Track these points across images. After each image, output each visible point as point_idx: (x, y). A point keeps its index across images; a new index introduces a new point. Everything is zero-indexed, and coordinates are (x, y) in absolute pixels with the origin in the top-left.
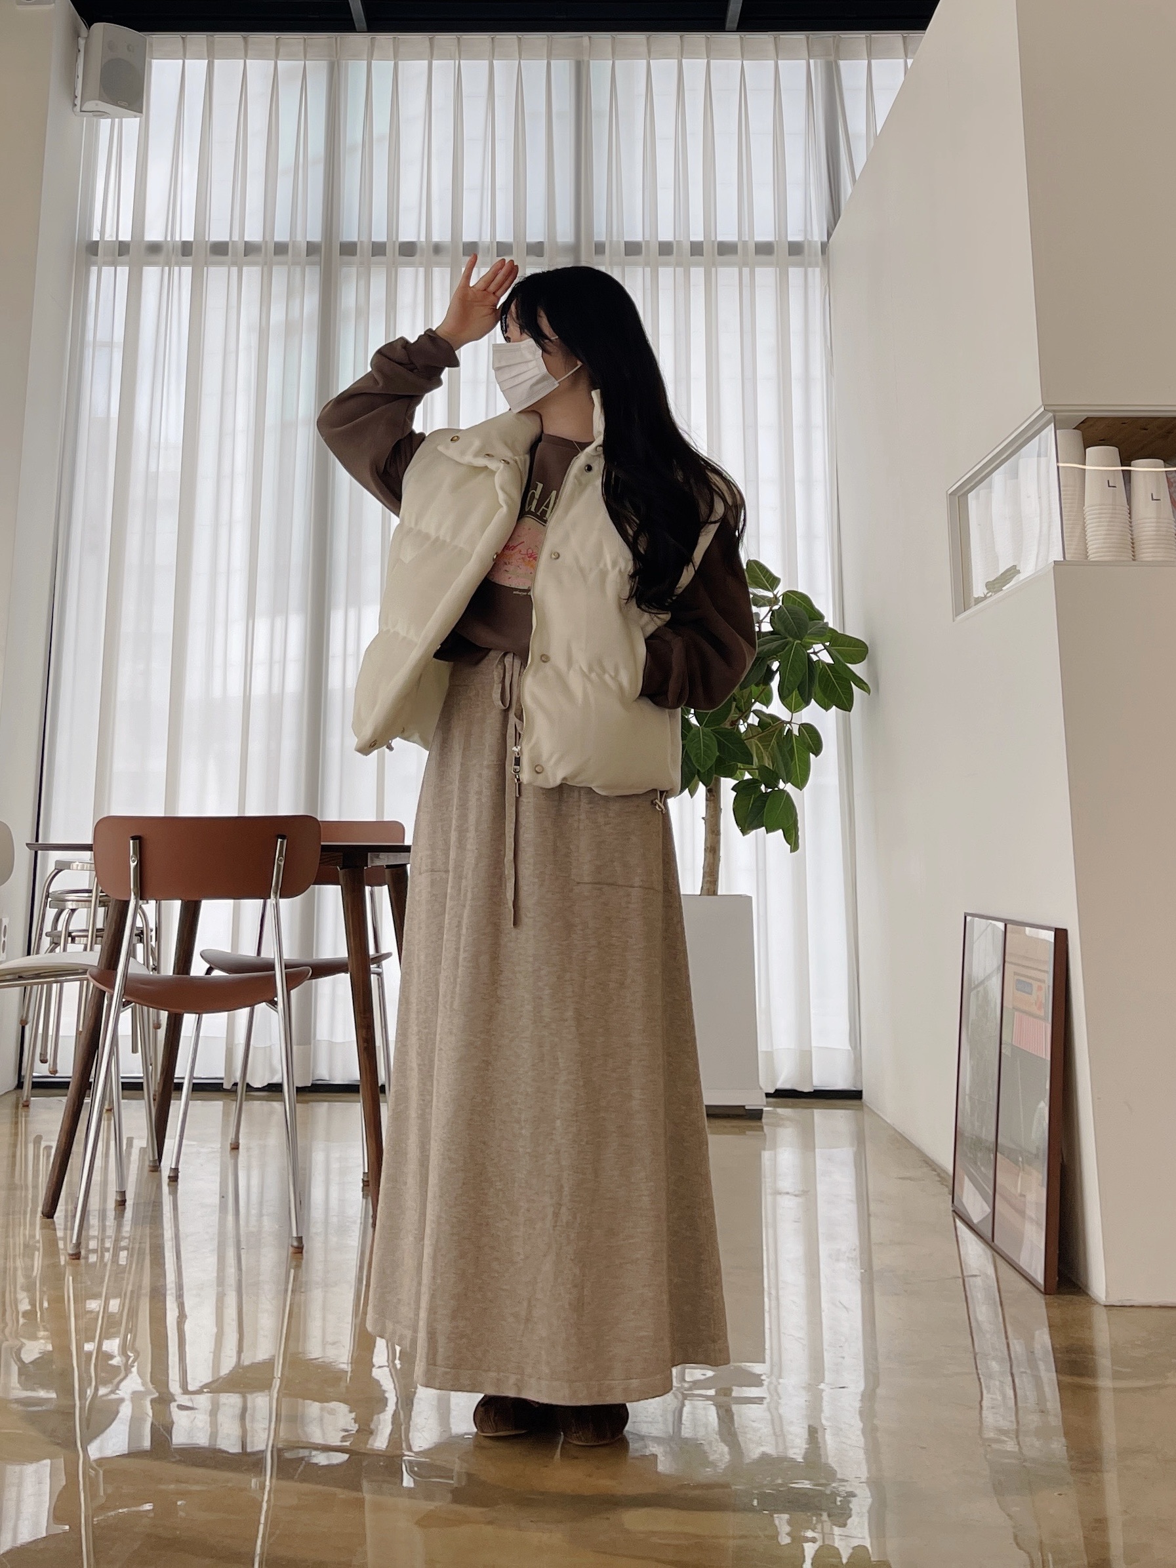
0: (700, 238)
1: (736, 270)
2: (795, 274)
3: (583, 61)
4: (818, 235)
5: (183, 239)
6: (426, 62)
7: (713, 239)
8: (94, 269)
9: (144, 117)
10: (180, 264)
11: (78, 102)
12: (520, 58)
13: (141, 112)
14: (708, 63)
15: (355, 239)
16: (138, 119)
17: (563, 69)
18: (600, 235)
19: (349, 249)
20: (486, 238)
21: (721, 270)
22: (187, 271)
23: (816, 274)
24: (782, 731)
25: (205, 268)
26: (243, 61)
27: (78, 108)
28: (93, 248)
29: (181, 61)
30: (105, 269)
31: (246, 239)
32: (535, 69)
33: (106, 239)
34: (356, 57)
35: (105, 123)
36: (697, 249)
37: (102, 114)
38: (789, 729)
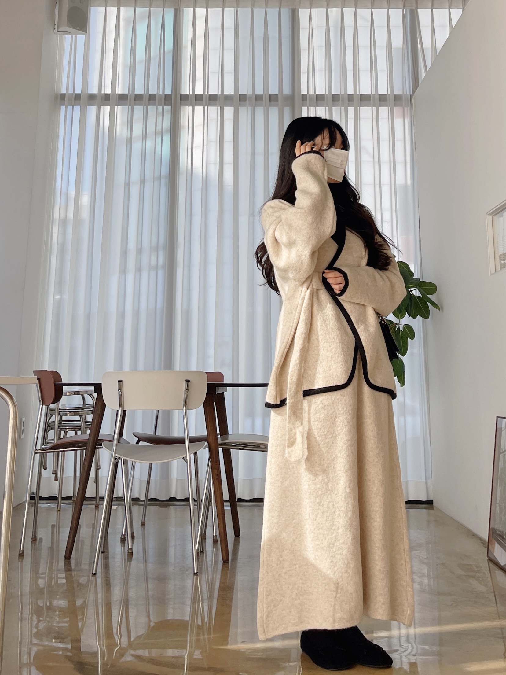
0: (353, 93)
1: (371, 108)
2: (397, 110)
3: (296, 8)
4: (408, 92)
5: (106, 93)
6: (221, 9)
7: (358, 93)
8: (63, 107)
9: (87, 35)
10: (104, 105)
11: (56, 27)
12: (266, 8)
13: (87, 32)
14: (356, 10)
15: (188, 93)
16: (84, 36)
17: (285, 13)
18: (304, 91)
19: (184, 98)
20: (250, 93)
21: (363, 109)
22: (108, 108)
23: (407, 110)
24: (396, 327)
25: (116, 107)
26: (134, 8)
27: (56, 31)
28: (63, 97)
29: (104, 8)
30: (68, 106)
31: (136, 93)
32: (273, 13)
33: (69, 93)
34: (188, 7)
35: (68, 38)
36: (350, 98)
37: (68, 33)
38: (398, 327)
